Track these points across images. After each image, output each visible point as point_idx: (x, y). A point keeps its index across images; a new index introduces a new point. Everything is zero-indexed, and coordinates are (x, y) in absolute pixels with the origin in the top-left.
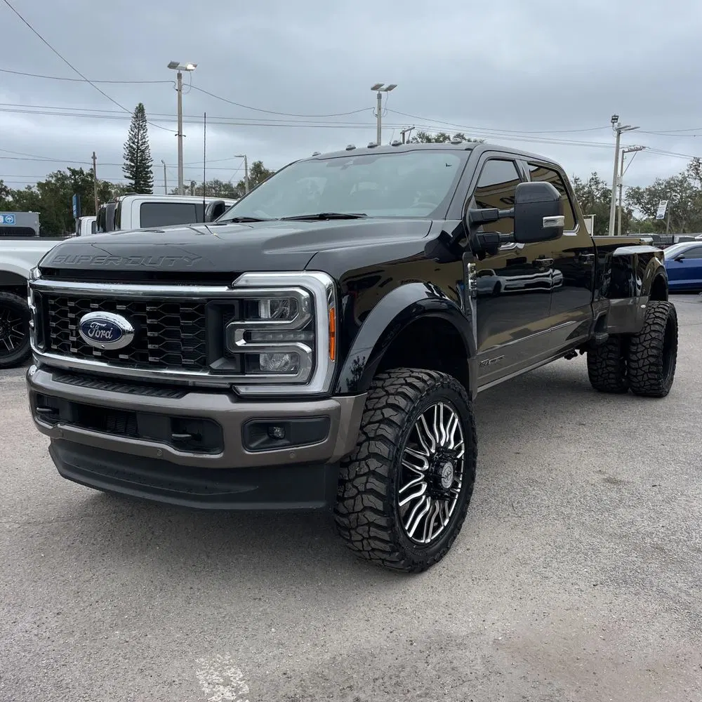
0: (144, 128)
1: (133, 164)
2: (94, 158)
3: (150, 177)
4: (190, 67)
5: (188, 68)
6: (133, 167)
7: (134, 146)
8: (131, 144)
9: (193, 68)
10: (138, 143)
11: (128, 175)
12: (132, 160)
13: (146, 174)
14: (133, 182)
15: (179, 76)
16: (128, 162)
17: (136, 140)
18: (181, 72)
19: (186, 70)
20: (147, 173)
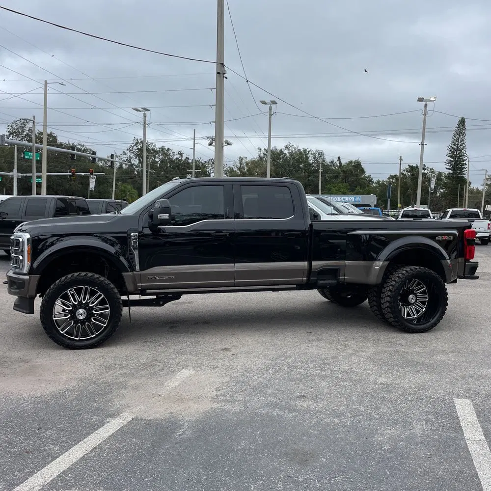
0: (464, 134)
1: (452, 160)
2: (401, 160)
3: (465, 168)
5: (431, 100)
6: (452, 161)
7: (455, 147)
8: (453, 146)
10: (458, 144)
11: (448, 167)
12: (452, 157)
13: (461, 166)
14: (451, 172)
15: (426, 105)
16: (449, 158)
17: (457, 143)
18: (427, 103)
20: (463, 165)
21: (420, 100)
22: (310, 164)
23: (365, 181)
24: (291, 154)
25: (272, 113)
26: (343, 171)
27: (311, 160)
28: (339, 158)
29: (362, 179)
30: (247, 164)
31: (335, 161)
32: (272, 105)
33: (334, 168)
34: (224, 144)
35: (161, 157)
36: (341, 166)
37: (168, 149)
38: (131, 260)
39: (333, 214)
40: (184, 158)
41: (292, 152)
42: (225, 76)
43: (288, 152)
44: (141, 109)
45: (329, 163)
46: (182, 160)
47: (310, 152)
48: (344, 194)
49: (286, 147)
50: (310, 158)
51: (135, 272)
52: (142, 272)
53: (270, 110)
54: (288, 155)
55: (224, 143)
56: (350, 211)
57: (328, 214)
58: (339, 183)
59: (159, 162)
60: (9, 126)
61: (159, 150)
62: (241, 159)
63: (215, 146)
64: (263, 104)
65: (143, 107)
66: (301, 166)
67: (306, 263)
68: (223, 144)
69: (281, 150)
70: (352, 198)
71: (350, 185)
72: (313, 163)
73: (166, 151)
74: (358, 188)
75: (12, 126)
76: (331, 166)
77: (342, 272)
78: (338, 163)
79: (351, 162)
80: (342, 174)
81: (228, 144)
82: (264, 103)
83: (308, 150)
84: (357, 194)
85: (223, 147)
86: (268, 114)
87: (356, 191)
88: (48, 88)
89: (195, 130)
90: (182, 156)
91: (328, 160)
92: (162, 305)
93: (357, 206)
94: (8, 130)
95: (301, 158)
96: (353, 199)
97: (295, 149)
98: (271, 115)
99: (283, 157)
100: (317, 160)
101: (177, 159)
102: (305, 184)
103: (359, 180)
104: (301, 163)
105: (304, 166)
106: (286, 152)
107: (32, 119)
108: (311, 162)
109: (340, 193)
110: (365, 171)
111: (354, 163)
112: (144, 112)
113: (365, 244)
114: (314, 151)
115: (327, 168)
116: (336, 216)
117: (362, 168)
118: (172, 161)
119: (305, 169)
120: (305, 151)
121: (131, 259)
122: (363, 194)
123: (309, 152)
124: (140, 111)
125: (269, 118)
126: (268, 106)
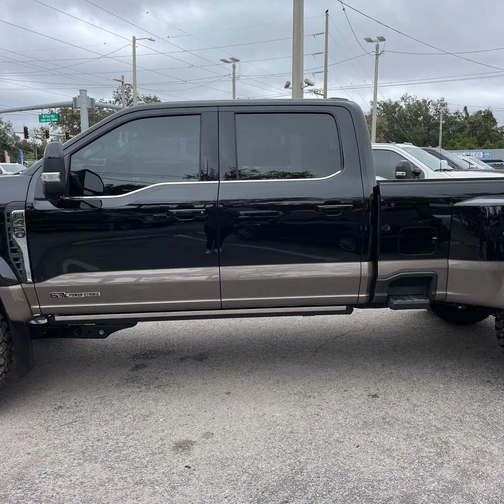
22: (431, 117)
23: (497, 134)
24: (409, 106)
25: (379, 53)
26: (470, 123)
27: (432, 112)
28: (466, 108)
29: (493, 131)
31: (460, 112)
32: (379, 43)
33: (459, 120)
34: (305, 85)
36: (467, 117)
38: (15, 263)
39: (445, 170)
41: (409, 104)
43: (405, 105)
44: (230, 60)
45: (453, 115)
47: (431, 103)
48: (470, 148)
49: (403, 99)
50: (431, 110)
51: (24, 285)
52: (38, 285)
53: (377, 48)
54: (404, 107)
55: (304, 83)
56: (474, 166)
57: (436, 171)
58: (463, 138)
60: (115, 92)
63: (292, 88)
64: (368, 42)
65: (231, 57)
66: (421, 119)
67: (365, 264)
68: (302, 84)
69: (396, 103)
70: (480, 153)
71: (478, 139)
72: (434, 115)
74: (488, 142)
75: (117, 92)
76: (455, 117)
77: (441, 282)
78: (464, 115)
79: (480, 112)
80: (468, 126)
81: (309, 84)
82: (369, 40)
83: (428, 101)
84: (486, 148)
85: (302, 89)
86: (375, 53)
87: (485, 145)
88: (136, 45)
91: (452, 111)
92: (105, 336)
93: (486, 161)
94: (114, 96)
95: (420, 110)
96: (482, 154)
97: (413, 100)
98: (377, 55)
99: (399, 111)
100: (439, 112)
102: (424, 139)
103: (490, 132)
104: (420, 116)
105: (424, 119)
106: (402, 104)
107: (121, 79)
108: (432, 114)
109: (466, 148)
110: (497, 121)
111: (484, 112)
112: (233, 64)
113: (492, 222)
114: (435, 101)
115: (450, 121)
116: (448, 173)
117: (494, 119)
119: (424, 123)
120: (424, 101)
121: (16, 259)
122: (494, 148)
123: (429, 103)
124: (229, 63)
125: (375, 58)
126: (374, 44)
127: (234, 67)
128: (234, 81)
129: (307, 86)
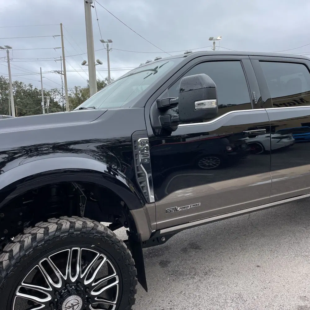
4: (219, 38)
5: (218, 39)
9: (220, 38)
15: (214, 43)
18: (215, 41)
19: (217, 40)
21: (211, 39)
25: (109, 49)
30: (81, 91)
32: (109, 43)
35: (16, 88)
37: (21, 83)
40: (33, 89)
42: (92, 5)
44: (4, 47)
46: (32, 90)
52: (158, 203)
53: (108, 47)
59: (15, 93)
61: (14, 84)
62: (76, 88)
63: (88, 65)
65: (6, 45)
68: (95, 63)
69: (103, 81)
73: (19, 84)
82: (102, 41)
85: (95, 66)
86: (106, 49)
89: (41, 68)
90: (32, 87)
98: (108, 51)
101: (28, 89)
112: (7, 50)
118: (25, 92)
124: (4, 49)
125: (107, 53)
126: (105, 44)
127: (8, 52)
128: (8, 62)
129: (98, 64)
